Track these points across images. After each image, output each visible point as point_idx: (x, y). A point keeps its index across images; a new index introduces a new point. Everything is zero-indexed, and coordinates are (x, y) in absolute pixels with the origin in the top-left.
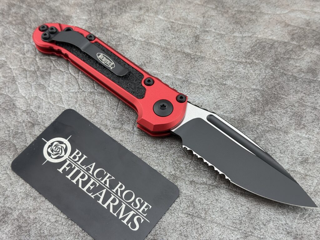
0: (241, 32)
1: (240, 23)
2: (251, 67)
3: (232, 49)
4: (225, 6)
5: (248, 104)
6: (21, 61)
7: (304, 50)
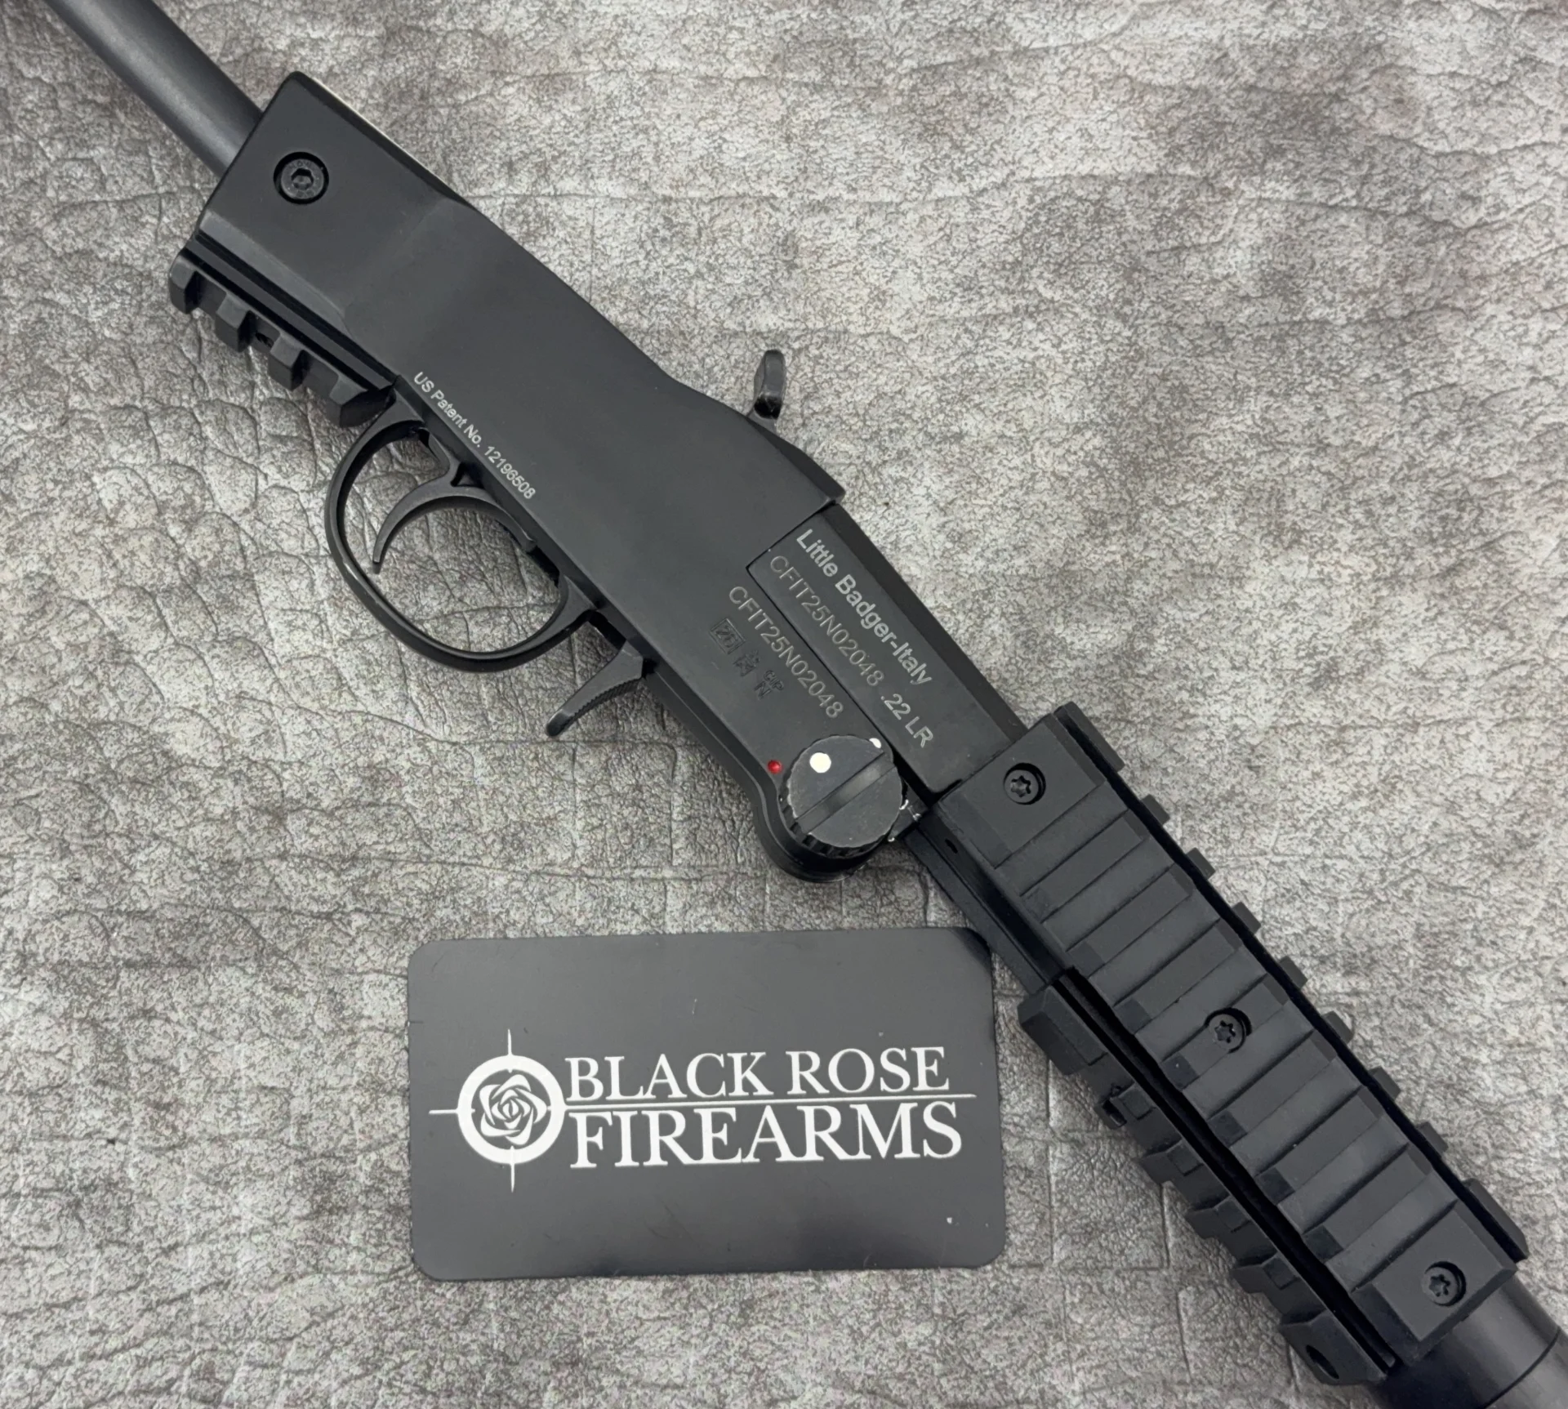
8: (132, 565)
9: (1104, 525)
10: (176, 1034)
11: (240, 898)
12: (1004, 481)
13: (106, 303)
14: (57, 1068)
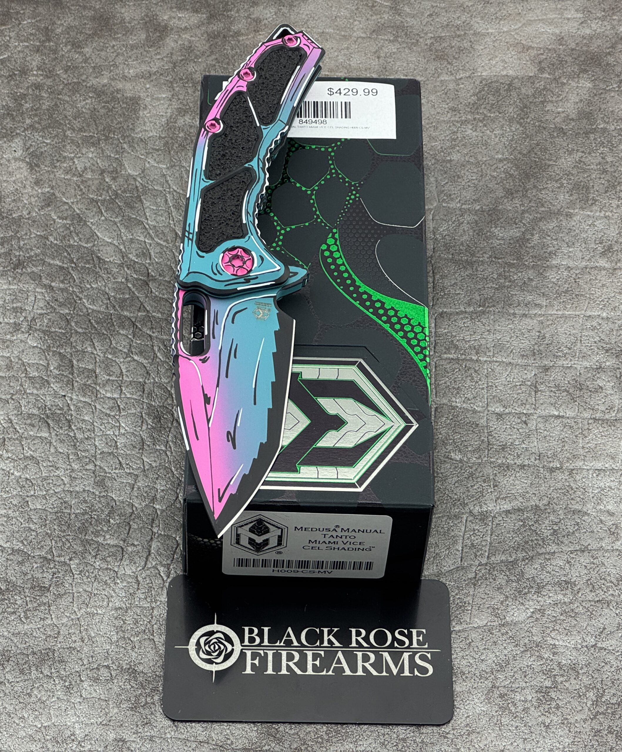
0: (451, 72)
1: (446, 57)
2: (486, 126)
3: (445, 101)
4: (410, 32)
5: (496, 184)
6: (79, 187)
7: (563, 84)
8: (88, 190)
9: (512, 194)
10: (95, 358)
11: (127, 310)
12: (470, 177)
13: (84, 100)
14: (41, 367)
